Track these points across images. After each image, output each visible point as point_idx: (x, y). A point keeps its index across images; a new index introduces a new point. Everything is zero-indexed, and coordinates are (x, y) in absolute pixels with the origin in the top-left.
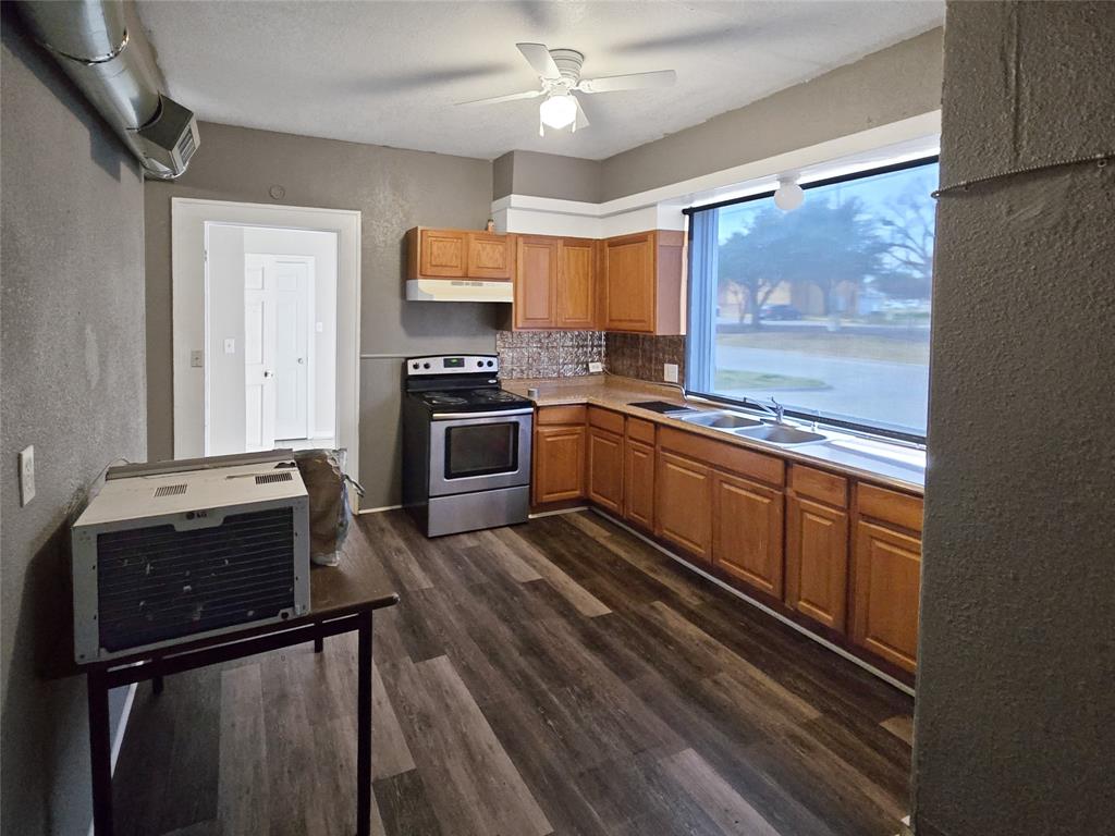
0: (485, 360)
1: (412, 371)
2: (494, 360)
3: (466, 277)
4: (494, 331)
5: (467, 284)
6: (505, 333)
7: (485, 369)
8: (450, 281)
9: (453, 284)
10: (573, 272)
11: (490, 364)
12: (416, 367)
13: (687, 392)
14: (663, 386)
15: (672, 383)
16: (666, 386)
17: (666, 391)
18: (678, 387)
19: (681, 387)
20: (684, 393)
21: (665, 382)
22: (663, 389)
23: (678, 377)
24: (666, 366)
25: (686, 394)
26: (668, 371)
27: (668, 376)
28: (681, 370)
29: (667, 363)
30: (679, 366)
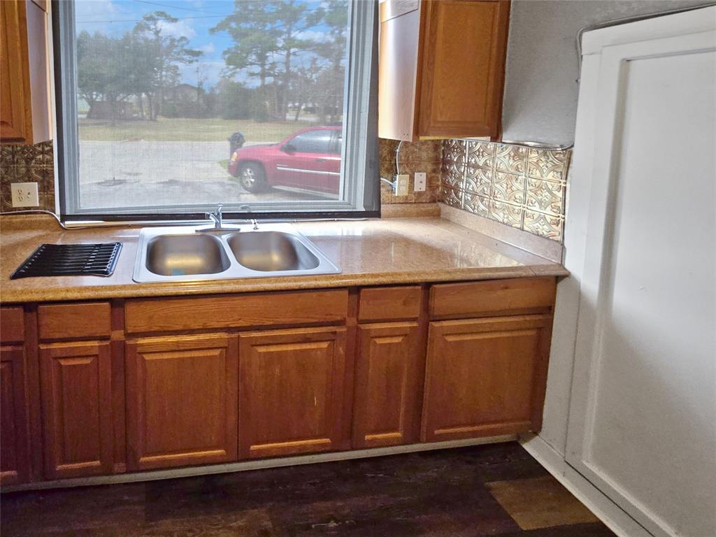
13: (64, 217)
14: (14, 216)
15: (29, 208)
16: (19, 214)
17: (21, 222)
18: (42, 213)
19: (48, 211)
20: (59, 219)
21: (15, 209)
22: (14, 220)
23: (40, 199)
24: (14, 187)
25: (63, 220)
26: (20, 192)
27: (20, 199)
28: (46, 188)
29: (16, 181)
30: (41, 182)
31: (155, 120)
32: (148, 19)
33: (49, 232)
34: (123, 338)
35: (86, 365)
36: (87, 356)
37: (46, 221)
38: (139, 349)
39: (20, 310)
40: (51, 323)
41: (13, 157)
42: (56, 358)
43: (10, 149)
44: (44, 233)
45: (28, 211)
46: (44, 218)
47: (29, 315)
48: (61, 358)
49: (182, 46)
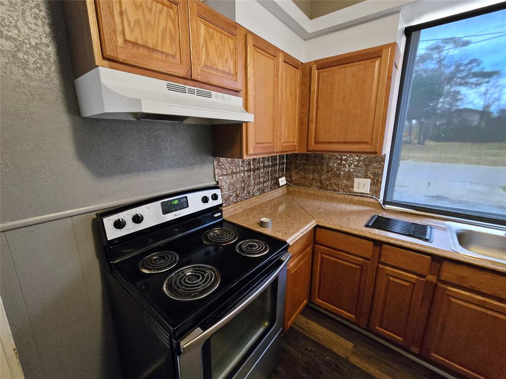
0: (209, 193)
1: (112, 234)
2: (217, 192)
3: (189, 79)
4: (211, 158)
5: (191, 92)
6: (222, 159)
7: (212, 204)
8: (164, 83)
9: (170, 88)
10: (288, 94)
11: (215, 197)
12: (119, 225)
13: (385, 202)
14: (354, 196)
15: (363, 193)
16: (356, 195)
17: (358, 200)
18: (370, 197)
19: (374, 197)
20: (382, 203)
21: (355, 192)
22: (354, 198)
23: (370, 189)
24: (356, 180)
25: (384, 204)
26: (359, 183)
27: (359, 188)
28: (376, 183)
29: (357, 177)
30: (373, 180)
31: (423, 144)
32: (433, 49)
33: (375, 209)
34: (435, 281)
35: (406, 286)
36: (408, 281)
37: (373, 202)
38: (447, 292)
39: (371, 243)
40: (388, 255)
41: (359, 163)
42: (387, 274)
43: (357, 158)
44: (371, 209)
45: (362, 195)
46: (372, 200)
47: (376, 248)
48: (390, 276)
49: (470, 69)
